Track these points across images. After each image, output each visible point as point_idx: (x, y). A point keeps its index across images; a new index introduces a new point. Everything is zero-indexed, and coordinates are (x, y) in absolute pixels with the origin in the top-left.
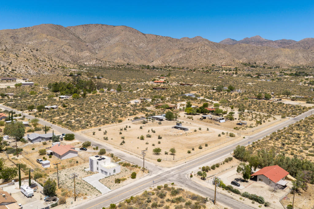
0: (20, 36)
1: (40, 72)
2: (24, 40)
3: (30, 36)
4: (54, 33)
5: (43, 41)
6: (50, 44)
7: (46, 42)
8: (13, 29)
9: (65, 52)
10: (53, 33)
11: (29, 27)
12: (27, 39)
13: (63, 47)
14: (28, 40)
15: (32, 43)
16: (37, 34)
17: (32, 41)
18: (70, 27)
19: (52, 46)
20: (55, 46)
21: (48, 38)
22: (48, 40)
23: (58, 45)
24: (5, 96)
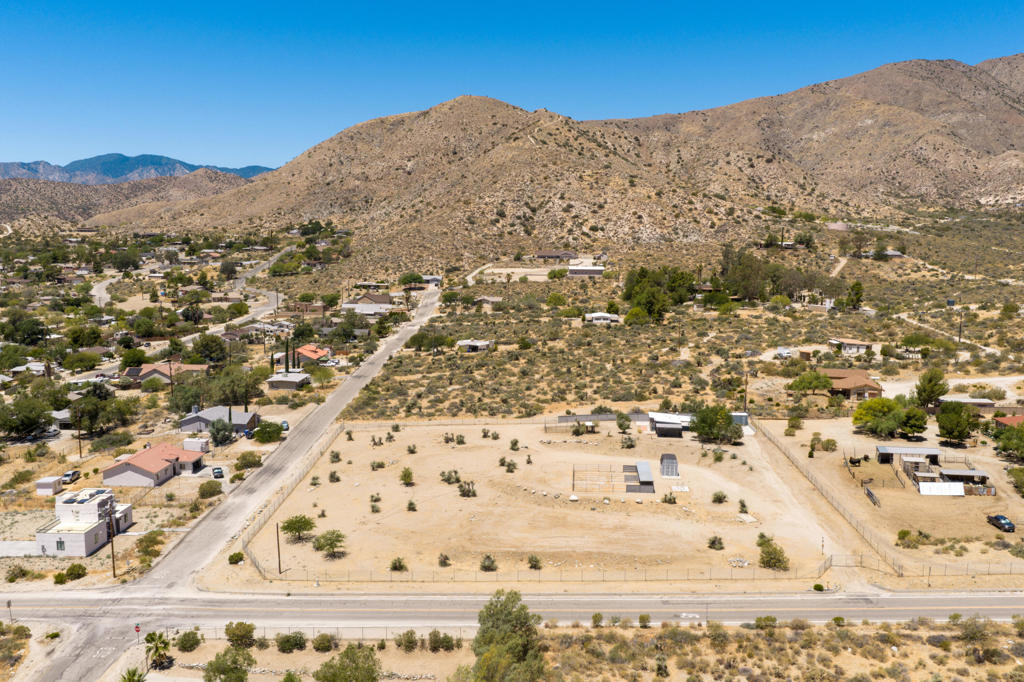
0: (791, 115)
1: (677, 234)
2: (800, 127)
3: (819, 114)
4: (910, 94)
5: (859, 124)
6: (881, 135)
7: (866, 130)
8: (774, 95)
9: (922, 161)
10: (908, 92)
11: (827, 84)
12: (809, 125)
13: (920, 144)
14: (812, 126)
15: (823, 134)
16: (845, 102)
17: (824, 130)
18: (994, 64)
19: (886, 141)
20: (896, 140)
21: (877, 112)
22: (876, 122)
23: (907, 136)
24: (474, 304)
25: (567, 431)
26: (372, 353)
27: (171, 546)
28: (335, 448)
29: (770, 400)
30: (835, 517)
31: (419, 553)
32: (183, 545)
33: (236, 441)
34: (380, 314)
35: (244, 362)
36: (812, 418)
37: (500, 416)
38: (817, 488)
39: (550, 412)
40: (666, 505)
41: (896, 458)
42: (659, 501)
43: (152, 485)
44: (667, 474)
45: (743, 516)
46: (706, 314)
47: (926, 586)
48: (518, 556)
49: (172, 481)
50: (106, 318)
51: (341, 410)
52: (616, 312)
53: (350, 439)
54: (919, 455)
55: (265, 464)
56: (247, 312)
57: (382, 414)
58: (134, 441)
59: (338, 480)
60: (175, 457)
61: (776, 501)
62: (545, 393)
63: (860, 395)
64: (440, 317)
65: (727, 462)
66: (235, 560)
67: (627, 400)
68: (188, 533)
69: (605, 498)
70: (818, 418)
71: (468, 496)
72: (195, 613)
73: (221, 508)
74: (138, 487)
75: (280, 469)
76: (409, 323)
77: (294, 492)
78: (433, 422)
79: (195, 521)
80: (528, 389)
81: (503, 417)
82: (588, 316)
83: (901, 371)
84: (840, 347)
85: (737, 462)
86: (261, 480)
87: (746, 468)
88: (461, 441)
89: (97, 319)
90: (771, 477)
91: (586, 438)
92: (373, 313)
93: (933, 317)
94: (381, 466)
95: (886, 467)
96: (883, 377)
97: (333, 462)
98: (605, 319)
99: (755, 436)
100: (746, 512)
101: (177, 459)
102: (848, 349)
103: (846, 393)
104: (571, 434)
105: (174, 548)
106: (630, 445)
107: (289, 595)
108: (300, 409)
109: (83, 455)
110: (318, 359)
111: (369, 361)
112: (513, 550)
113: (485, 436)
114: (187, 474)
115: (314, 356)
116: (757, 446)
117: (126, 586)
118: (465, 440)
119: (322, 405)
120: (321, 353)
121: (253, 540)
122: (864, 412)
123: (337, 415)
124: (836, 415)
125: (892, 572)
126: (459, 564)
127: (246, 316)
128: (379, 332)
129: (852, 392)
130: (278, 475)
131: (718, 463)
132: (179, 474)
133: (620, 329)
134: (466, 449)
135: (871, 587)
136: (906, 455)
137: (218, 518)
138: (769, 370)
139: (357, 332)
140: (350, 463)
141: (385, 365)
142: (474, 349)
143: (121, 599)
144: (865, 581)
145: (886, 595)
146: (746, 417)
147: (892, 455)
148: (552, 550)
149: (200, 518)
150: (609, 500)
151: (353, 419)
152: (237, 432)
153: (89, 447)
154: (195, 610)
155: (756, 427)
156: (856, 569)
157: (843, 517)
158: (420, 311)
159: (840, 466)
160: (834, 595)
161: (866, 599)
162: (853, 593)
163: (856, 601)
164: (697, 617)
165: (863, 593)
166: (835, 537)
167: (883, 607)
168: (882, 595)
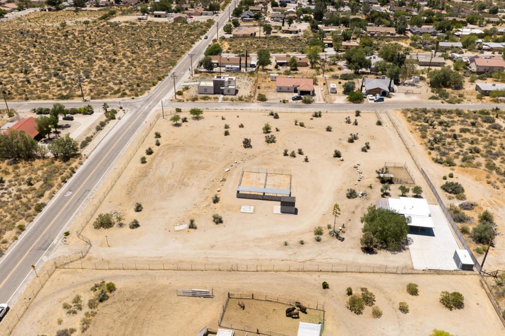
135: (60, 255)
160: (58, 240)
161: (45, 249)
162: (56, 247)
163: (46, 245)
164: (66, 196)
165: (55, 251)
166: (136, 259)
167: (30, 251)
168: (45, 257)
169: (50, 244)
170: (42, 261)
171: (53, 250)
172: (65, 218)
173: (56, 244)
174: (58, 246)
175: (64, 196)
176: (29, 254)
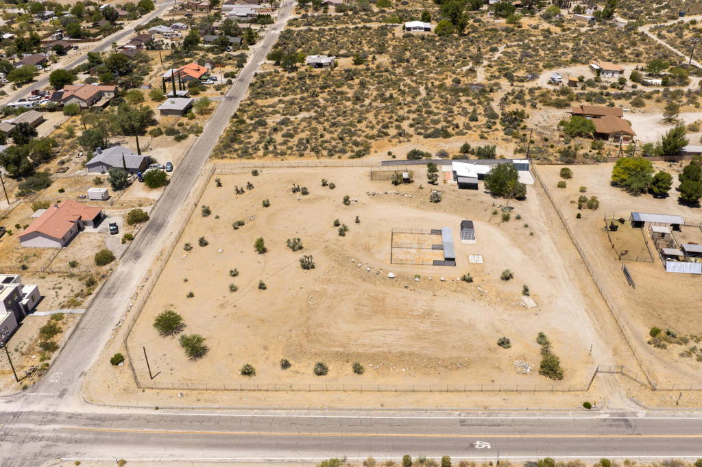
24: (322, 5)
25: (388, 179)
26: (243, 66)
27: (67, 334)
28: (206, 201)
29: (546, 140)
30: (599, 301)
31: (266, 348)
32: (77, 332)
33: (131, 184)
34: (251, 15)
35: (145, 75)
36: (578, 163)
37: (337, 155)
38: (583, 260)
39: (376, 152)
40: (464, 282)
41: (646, 225)
42: (458, 279)
43: (60, 247)
44: (466, 238)
45: (525, 298)
46: (497, 21)
47: (675, 404)
48: (344, 357)
49: (76, 239)
50: (48, 13)
51: (213, 147)
52: (428, 21)
53: (219, 185)
54: (665, 225)
55: (151, 217)
56: (153, 9)
57: (245, 154)
58: (52, 182)
59: (206, 244)
60: (77, 217)
61: (551, 277)
62: (372, 128)
63: (617, 138)
64: (296, 19)
65: (512, 223)
66: (117, 360)
67: (435, 137)
68: (84, 315)
69: (416, 276)
70: (584, 163)
71: (308, 268)
72: (78, 436)
73: (112, 279)
74: (49, 248)
75: (162, 225)
76: (273, 26)
77: (171, 258)
78: (285, 163)
79: (90, 298)
80: (359, 122)
81: (340, 157)
82: (408, 24)
83: (646, 101)
84: (599, 71)
85: (521, 223)
86: (145, 242)
87: (527, 231)
88: (305, 193)
89: (40, 15)
90: (546, 243)
91: (403, 188)
92: (245, 15)
93: (669, 32)
94: (241, 224)
95: (637, 231)
96: (632, 108)
97: (204, 216)
98: (420, 28)
99: (535, 185)
100: (528, 295)
101: (80, 218)
102: (605, 74)
103: (604, 136)
104: (391, 182)
105: (69, 338)
106: (436, 199)
107: (157, 408)
108: (183, 141)
109: (10, 200)
110: (200, 78)
111: (240, 77)
112: (341, 350)
113: (324, 184)
114: (89, 229)
115: (196, 75)
116: (537, 202)
117: (27, 393)
118: (308, 191)
119: (201, 135)
120: (203, 70)
121: (133, 330)
122: (622, 171)
123: (210, 152)
124: (597, 161)
125: (647, 383)
126: (297, 365)
127: (152, 12)
128: (249, 41)
129: (610, 136)
130: (161, 232)
131: (505, 223)
132: (83, 229)
133: (431, 40)
134: (309, 200)
135: (629, 401)
136: (655, 224)
137: (108, 295)
138: (545, 99)
139: (232, 40)
140: (217, 217)
141: (252, 85)
142: (320, 65)
143: (21, 413)
144: (624, 393)
145: (642, 415)
146: (528, 164)
147: (644, 222)
148: (373, 350)
149: (94, 293)
150: (419, 277)
151: (222, 158)
152: (132, 174)
153: (17, 190)
154: (79, 431)
155: (535, 175)
156: (617, 376)
157: (606, 302)
158: (282, 11)
159: (602, 229)
160: (600, 414)
161: (626, 421)
162: (615, 411)
163: (618, 423)
164: (489, 447)
165: (623, 409)
166: (599, 329)
167: (640, 434)
168: (638, 414)
169: (612, 419)
170: (647, 415)
171: (622, 411)
172: (549, 425)
173: (610, 413)
174: (613, 409)
175: (492, 450)
176: (645, 434)
